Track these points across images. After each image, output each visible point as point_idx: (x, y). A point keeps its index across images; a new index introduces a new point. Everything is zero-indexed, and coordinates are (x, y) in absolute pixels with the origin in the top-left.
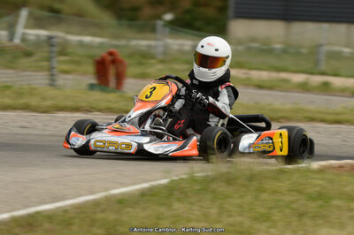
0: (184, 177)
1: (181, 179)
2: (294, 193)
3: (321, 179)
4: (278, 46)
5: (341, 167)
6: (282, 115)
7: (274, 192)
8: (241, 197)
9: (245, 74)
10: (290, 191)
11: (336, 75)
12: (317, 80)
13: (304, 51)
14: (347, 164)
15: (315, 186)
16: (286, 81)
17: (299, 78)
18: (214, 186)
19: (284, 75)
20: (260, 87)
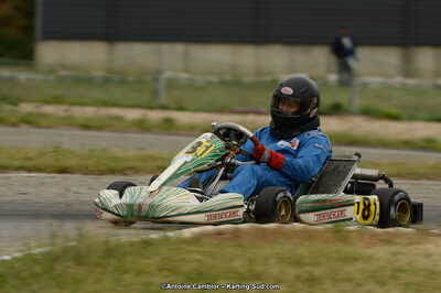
0: (17, 255)
1: (15, 259)
2: (166, 273)
3: (198, 252)
4: (99, 74)
5: (220, 233)
6: (128, 164)
7: (140, 273)
8: (99, 281)
9: (66, 111)
10: (160, 269)
11: (181, 109)
12: (156, 116)
13: (131, 78)
14: (227, 230)
15: (191, 261)
16: (119, 119)
17: (133, 114)
18: (59, 267)
19: (114, 111)
20: (86, 127)
